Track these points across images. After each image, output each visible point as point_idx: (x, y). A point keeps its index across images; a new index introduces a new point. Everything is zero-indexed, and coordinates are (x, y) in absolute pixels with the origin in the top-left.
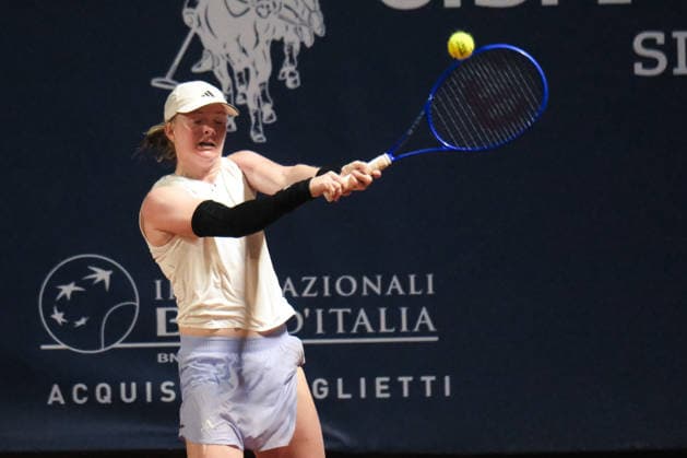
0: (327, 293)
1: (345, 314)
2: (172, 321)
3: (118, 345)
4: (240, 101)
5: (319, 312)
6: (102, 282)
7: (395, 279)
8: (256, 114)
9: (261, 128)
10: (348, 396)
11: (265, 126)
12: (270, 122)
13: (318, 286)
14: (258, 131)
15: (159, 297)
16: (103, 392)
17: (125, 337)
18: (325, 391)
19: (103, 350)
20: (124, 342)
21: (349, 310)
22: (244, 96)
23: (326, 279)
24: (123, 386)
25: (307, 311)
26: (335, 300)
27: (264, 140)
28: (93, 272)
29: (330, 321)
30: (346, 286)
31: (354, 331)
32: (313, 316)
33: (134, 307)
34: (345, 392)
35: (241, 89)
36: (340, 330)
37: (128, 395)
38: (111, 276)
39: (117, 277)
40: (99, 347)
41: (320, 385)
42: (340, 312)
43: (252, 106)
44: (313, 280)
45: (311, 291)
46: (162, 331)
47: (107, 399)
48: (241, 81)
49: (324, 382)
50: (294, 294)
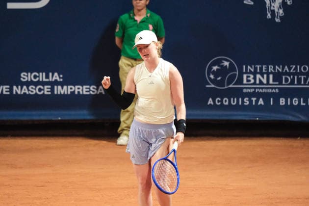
0: (298, 71)
1: (304, 78)
2: (249, 79)
3: (231, 86)
4: (272, 8)
5: (296, 77)
6: (226, 66)
8: (277, 13)
9: (279, 17)
10: (304, 104)
11: (280, 17)
12: (282, 15)
13: (296, 69)
14: (278, 18)
15: (244, 71)
16: (226, 101)
18: (297, 103)
19: (226, 87)
20: (234, 85)
21: (305, 77)
22: (274, 7)
23: (298, 67)
24: (232, 99)
25: (292, 77)
26: (301, 73)
27: (280, 21)
28: (223, 63)
29: (299, 80)
30: (305, 69)
31: (307, 83)
32: (294, 78)
33: (236, 74)
34: (303, 102)
35: (273, 4)
36: (302, 83)
37: (234, 102)
38: (229, 64)
39: (231, 64)
40: (225, 87)
41: (295, 100)
42: (303, 77)
43: (276, 10)
44: (294, 67)
45: (294, 70)
46: (245, 81)
47: (227, 103)
48: (273, 2)
49: (297, 99)
50: (288, 71)
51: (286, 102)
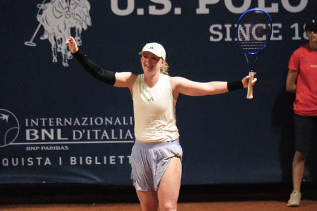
0: (91, 124)
1: (98, 132)
2: (32, 134)
3: (11, 144)
4: (59, 50)
5: (89, 131)
6: (5, 120)
7: (118, 119)
8: (65, 56)
9: (66, 61)
10: (99, 163)
11: (68, 60)
12: (70, 58)
13: (88, 121)
14: (65, 62)
15: (27, 125)
16: (5, 162)
17: (14, 140)
18: (91, 161)
19: (5, 145)
20: (14, 142)
21: (100, 130)
22: (60, 49)
23: (91, 119)
24: (13, 159)
25: (84, 131)
26: (95, 127)
27: (68, 65)
28: (2, 116)
29: (93, 135)
30: (99, 121)
31: (102, 138)
32: (86, 132)
34: (98, 162)
35: (59, 46)
36: (97, 138)
37: (15, 163)
38: (9, 118)
39: (11, 117)
40: (4, 144)
41: (89, 159)
42: (96, 131)
43: (63, 52)
44: (86, 119)
45: (86, 123)
46: (28, 138)
47: (7, 164)
48: (59, 43)
49: (90, 158)
50: (79, 124)
51: (78, 160)
